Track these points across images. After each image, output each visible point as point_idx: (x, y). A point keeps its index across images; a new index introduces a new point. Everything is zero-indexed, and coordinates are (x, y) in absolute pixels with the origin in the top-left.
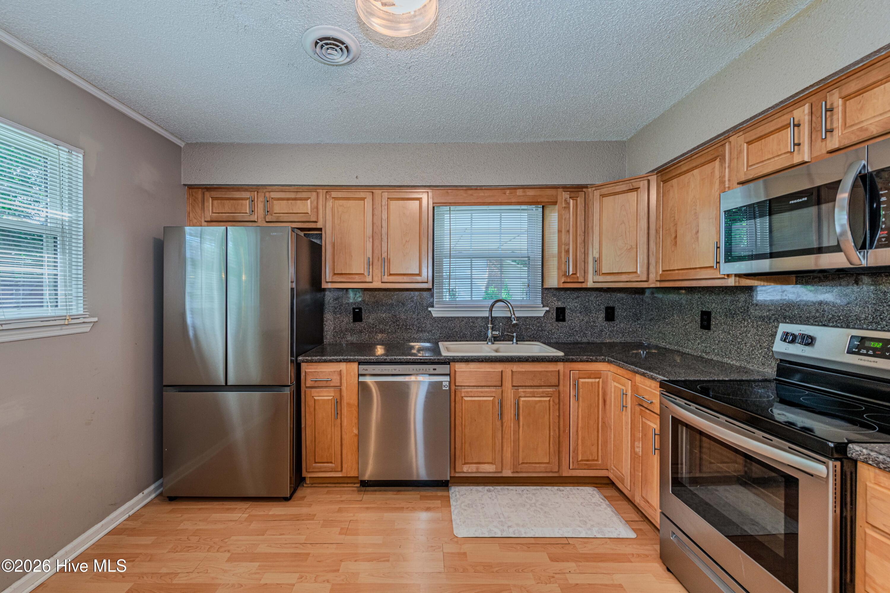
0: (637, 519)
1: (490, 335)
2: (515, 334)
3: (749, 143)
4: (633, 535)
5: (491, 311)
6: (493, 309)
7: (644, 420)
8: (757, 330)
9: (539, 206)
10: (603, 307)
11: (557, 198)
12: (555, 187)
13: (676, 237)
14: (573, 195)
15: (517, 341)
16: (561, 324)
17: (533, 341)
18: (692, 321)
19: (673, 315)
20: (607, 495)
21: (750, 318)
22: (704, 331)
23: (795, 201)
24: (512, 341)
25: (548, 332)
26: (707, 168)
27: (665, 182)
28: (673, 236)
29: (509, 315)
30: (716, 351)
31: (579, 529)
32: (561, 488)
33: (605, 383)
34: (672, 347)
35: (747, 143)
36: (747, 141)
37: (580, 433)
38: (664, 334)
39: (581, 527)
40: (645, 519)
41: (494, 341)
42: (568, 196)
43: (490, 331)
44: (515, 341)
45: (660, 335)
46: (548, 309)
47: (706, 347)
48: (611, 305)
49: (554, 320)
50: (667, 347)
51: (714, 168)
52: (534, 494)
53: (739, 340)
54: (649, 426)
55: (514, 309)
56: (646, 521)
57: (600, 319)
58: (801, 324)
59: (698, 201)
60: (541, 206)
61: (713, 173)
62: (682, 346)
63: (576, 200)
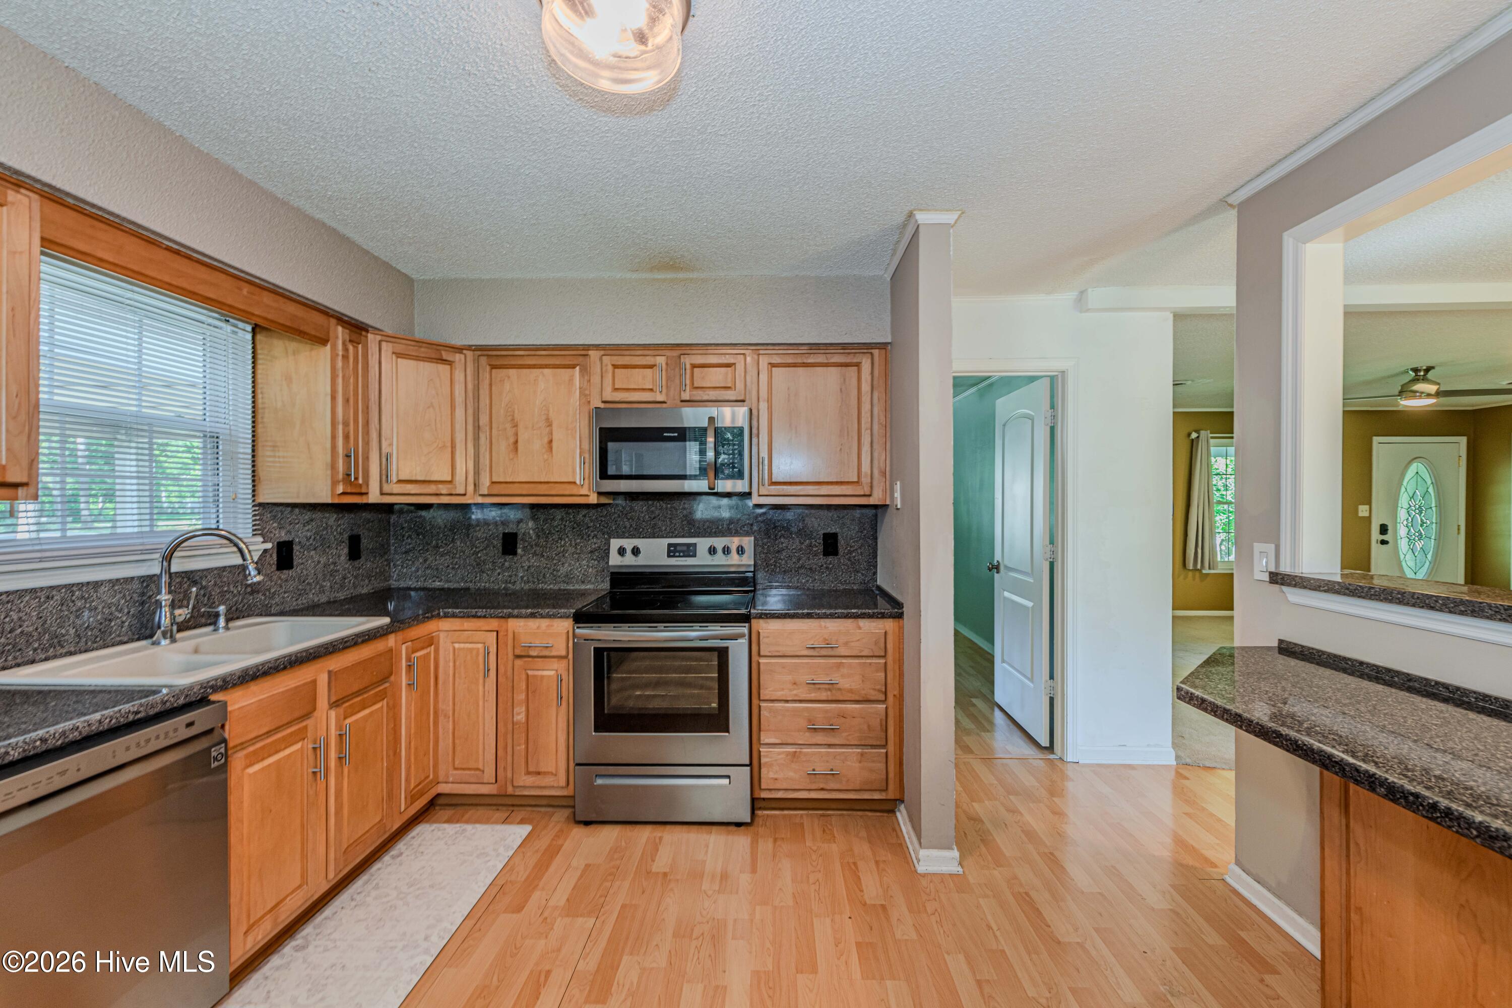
0: (507, 814)
1: (165, 621)
2: (222, 609)
3: (615, 366)
4: (528, 828)
5: (168, 557)
6: (175, 554)
7: (530, 673)
8: (576, 548)
10: (346, 536)
11: (328, 332)
12: (326, 312)
13: (516, 442)
14: (354, 337)
15: (228, 620)
16: (285, 574)
17: (238, 618)
18: (488, 546)
19: (453, 541)
20: (446, 818)
21: (567, 537)
22: (507, 557)
23: (669, 435)
24: (215, 623)
25: (264, 595)
26: (564, 373)
27: (493, 367)
28: (512, 440)
29: (238, 561)
30: (525, 578)
31: (491, 864)
32: (393, 852)
34: (456, 586)
35: (613, 365)
36: (613, 363)
38: (437, 569)
39: (489, 861)
40: (512, 808)
41: (179, 631)
42: (347, 338)
43: (166, 610)
44: (222, 622)
45: (428, 571)
46: (269, 546)
47: (510, 576)
48: (355, 532)
49: (274, 567)
50: (446, 586)
51: (573, 376)
53: (555, 562)
54: (542, 677)
55: (251, 548)
56: (515, 808)
57: (342, 558)
58: (618, 538)
59: (551, 406)
60: (249, 328)
61: (571, 380)
62: (471, 581)
63: (357, 348)
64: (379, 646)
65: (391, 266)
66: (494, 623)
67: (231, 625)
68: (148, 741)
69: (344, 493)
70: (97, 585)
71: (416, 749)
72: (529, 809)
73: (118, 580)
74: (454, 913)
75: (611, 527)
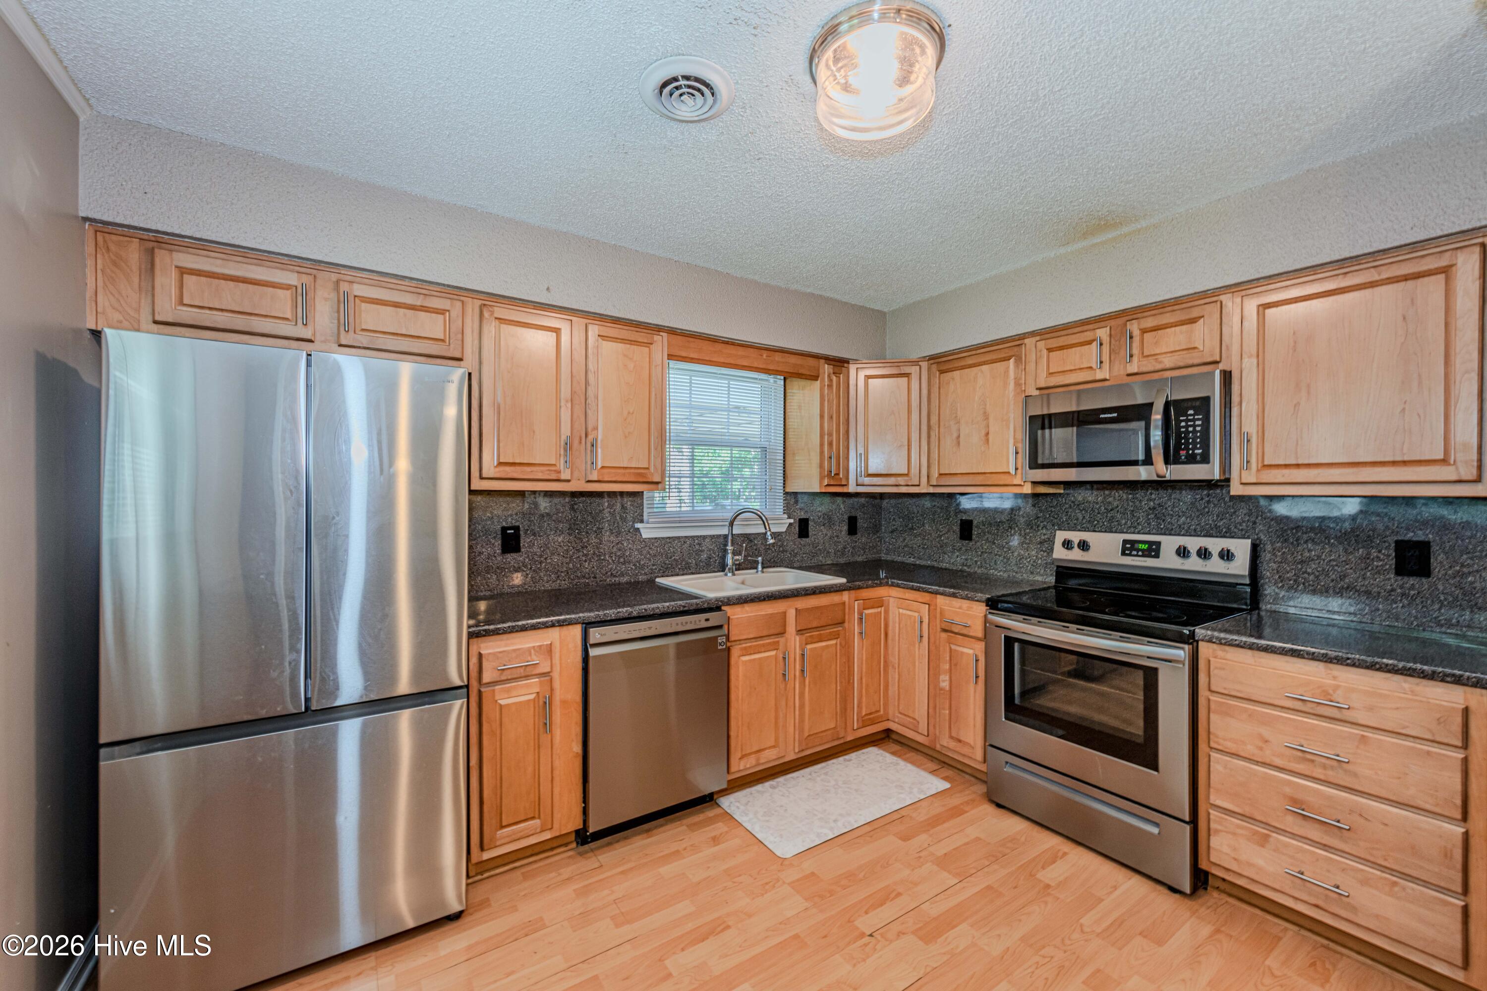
0: (936, 767)
1: (730, 562)
2: (760, 559)
3: (1050, 350)
4: (947, 785)
5: (731, 524)
6: (735, 523)
7: (953, 647)
8: (1025, 538)
9: (779, 377)
10: (846, 517)
11: (819, 370)
12: (817, 357)
13: (959, 436)
14: (837, 370)
15: (763, 568)
16: (804, 541)
17: (774, 567)
18: (949, 531)
19: (923, 525)
20: (893, 750)
21: (1017, 526)
22: (964, 542)
23: (1106, 416)
24: (756, 568)
25: (790, 554)
26: (1000, 366)
27: (942, 372)
28: (955, 435)
29: (763, 531)
30: (979, 563)
31: (902, 796)
32: (847, 757)
33: (887, 612)
34: (923, 563)
35: (1047, 349)
36: (1048, 347)
37: (864, 680)
38: (912, 547)
39: (902, 793)
40: (943, 765)
41: (736, 570)
42: (832, 371)
43: (730, 556)
44: (760, 567)
45: (906, 549)
46: (792, 521)
47: (966, 560)
48: (853, 514)
49: (797, 535)
50: (918, 562)
51: (1009, 367)
52: (826, 774)
53: (1005, 550)
54: (962, 653)
55: (769, 522)
56: (946, 766)
57: (843, 533)
58: (1069, 530)
59: (988, 399)
60: (782, 378)
61: (1007, 371)
62: (936, 561)
63: (839, 377)
64: (835, 598)
65: (866, 308)
66: (926, 597)
67: (765, 570)
68: (686, 623)
69: (828, 485)
70: (704, 537)
71: (867, 685)
72: (957, 771)
73: (714, 536)
74: (860, 815)
75: (1062, 518)
